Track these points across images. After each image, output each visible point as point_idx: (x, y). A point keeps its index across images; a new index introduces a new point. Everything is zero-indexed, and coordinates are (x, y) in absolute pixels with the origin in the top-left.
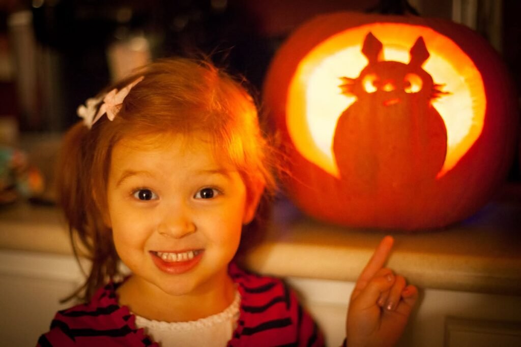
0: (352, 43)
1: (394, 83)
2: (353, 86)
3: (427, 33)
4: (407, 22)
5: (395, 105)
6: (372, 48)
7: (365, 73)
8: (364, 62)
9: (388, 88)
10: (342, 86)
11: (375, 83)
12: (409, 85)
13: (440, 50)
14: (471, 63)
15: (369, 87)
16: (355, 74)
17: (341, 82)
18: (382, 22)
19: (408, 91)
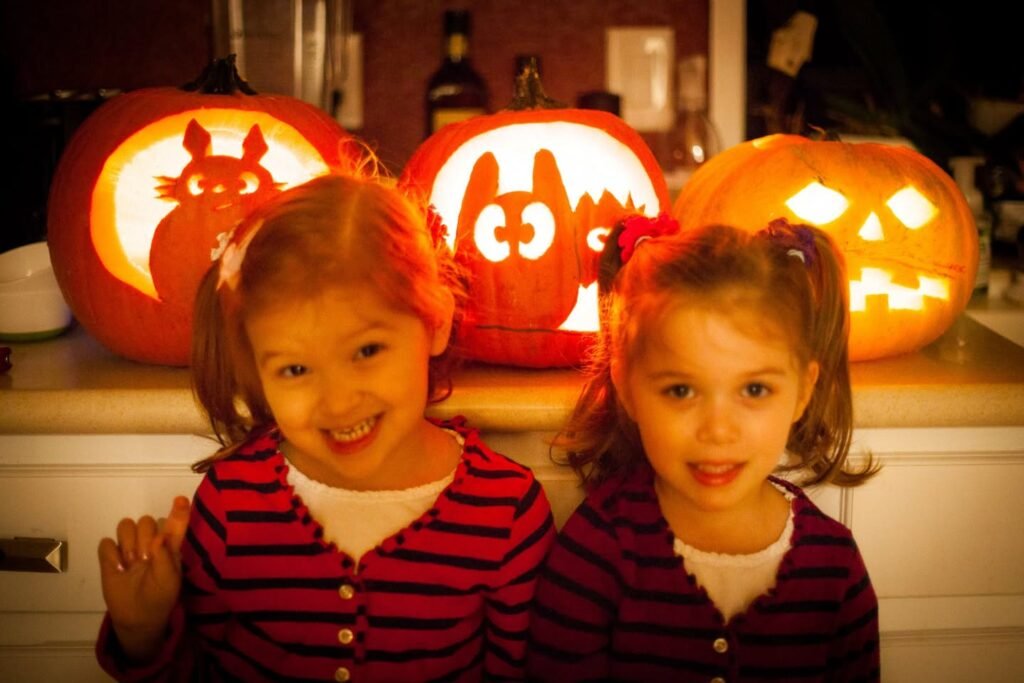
0: (171, 132)
1: (225, 184)
2: (173, 188)
3: (262, 119)
4: (237, 106)
5: (228, 209)
6: (196, 139)
7: (188, 172)
8: (186, 158)
9: (218, 189)
10: (159, 188)
11: (201, 184)
12: (243, 185)
13: (280, 138)
14: (318, 155)
15: (194, 188)
16: (175, 172)
17: (159, 183)
18: (208, 106)
19: (243, 192)
